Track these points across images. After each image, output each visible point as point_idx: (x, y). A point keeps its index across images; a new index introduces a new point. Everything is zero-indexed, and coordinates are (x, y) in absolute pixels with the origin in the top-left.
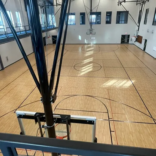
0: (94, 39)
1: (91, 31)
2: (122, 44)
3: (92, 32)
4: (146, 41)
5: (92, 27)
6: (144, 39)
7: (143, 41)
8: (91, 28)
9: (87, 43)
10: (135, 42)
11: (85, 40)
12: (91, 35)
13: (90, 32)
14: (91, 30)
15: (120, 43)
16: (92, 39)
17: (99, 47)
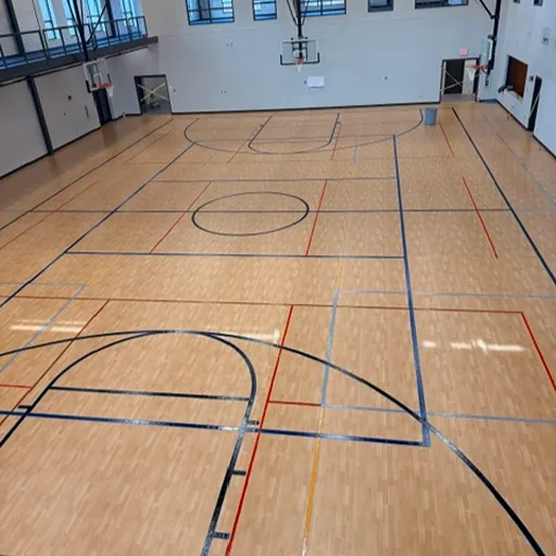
0: (322, 84)
1: (300, 48)
3: (304, 51)
5: (303, 28)
6: (532, 79)
7: (529, 88)
8: (300, 34)
10: (501, 90)
12: (299, 67)
13: (298, 51)
14: (300, 44)
15: (438, 100)
16: (310, 84)
17: (337, 122)
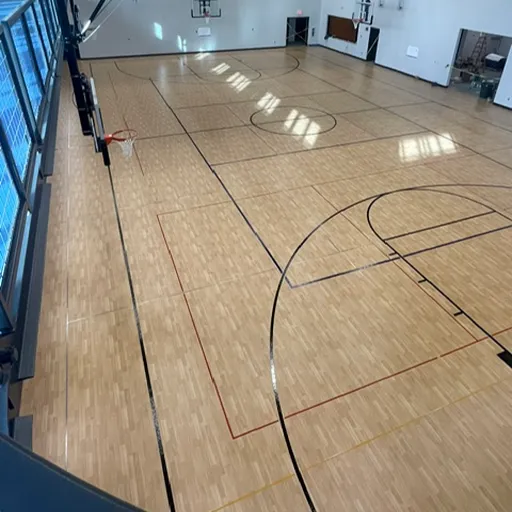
0: (209, 33)
1: (204, 4)
2: (290, 48)
4: (375, 33)
6: (367, 29)
7: (364, 35)
9: (185, 50)
10: (326, 38)
11: (179, 38)
12: (207, 19)
13: (202, 8)
14: (205, 1)
15: (284, 44)
16: (200, 34)
